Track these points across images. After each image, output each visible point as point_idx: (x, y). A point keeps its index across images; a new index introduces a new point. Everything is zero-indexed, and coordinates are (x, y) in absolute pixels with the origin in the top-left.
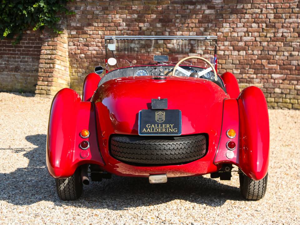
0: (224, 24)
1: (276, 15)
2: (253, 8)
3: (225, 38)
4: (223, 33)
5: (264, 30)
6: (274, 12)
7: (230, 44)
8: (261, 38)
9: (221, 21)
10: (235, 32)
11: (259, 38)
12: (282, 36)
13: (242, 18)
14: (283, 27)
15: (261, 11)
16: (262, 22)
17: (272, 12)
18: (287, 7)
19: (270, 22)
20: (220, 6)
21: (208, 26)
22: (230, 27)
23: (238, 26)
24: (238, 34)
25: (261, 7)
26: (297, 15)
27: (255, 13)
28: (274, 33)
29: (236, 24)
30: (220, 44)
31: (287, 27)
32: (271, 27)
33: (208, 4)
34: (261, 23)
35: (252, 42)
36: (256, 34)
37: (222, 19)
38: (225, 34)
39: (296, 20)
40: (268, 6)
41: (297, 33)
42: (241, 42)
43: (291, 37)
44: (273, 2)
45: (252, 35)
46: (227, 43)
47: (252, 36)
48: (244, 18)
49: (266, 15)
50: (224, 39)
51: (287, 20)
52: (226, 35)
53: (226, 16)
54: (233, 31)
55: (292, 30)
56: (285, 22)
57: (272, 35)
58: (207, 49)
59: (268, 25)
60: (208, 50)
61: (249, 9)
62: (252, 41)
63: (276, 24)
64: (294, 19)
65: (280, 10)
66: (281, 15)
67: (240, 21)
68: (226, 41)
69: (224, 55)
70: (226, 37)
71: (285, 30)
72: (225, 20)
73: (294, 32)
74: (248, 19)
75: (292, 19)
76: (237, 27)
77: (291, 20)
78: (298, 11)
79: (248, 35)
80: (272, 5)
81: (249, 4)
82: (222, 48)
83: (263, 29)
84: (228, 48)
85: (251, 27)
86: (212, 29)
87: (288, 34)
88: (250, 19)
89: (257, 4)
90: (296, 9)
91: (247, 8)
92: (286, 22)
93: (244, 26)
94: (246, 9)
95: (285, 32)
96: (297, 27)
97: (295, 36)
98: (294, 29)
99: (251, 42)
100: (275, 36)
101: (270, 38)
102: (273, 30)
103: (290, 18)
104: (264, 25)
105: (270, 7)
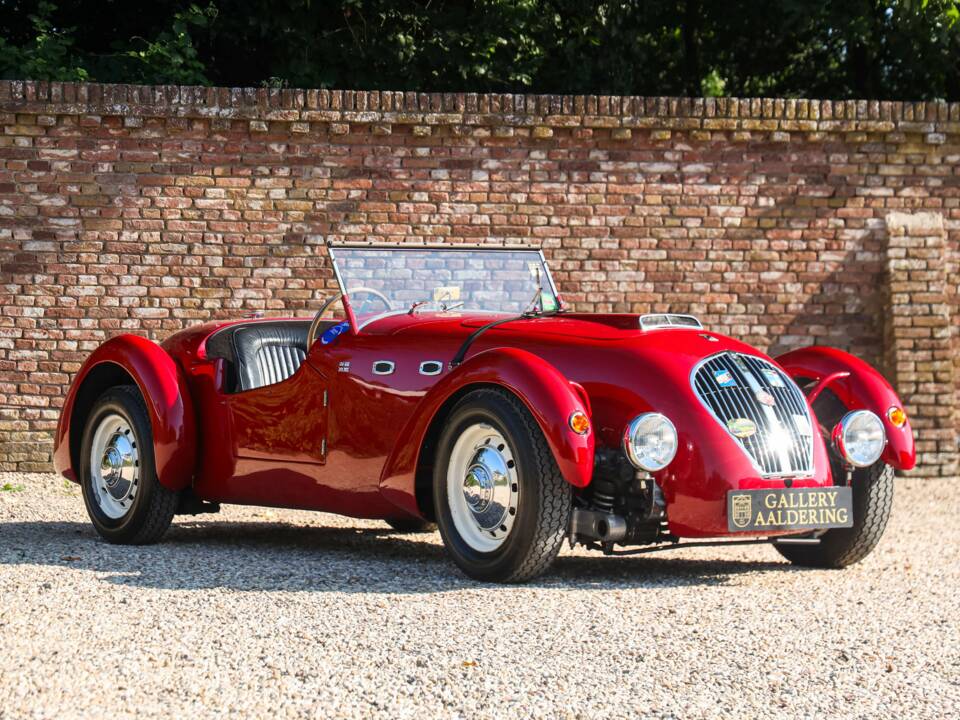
0: (83, 278)
1: (230, 258)
2: (167, 242)
3: (83, 311)
4: (74, 297)
5: (197, 291)
6: (224, 251)
7: (99, 324)
8: (187, 310)
9: (73, 268)
10: (112, 296)
11: (181, 310)
12: (244, 305)
13: (134, 264)
14: (245, 286)
15: (190, 250)
16: (191, 274)
17: (219, 251)
18: (259, 242)
19: (212, 273)
20: (72, 233)
21: (33, 280)
22: (99, 284)
23: (124, 282)
24: (120, 302)
25: (190, 241)
26: (283, 259)
27: (170, 253)
28: (223, 299)
29: (118, 277)
30: (68, 324)
31: (256, 287)
32: (216, 285)
33: (35, 228)
34: (188, 276)
35: (162, 320)
36: (174, 301)
37: (75, 265)
38: (85, 300)
39: (280, 270)
40: (209, 238)
41: (282, 299)
42: (130, 320)
43: (266, 308)
44: (222, 230)
45: (160, 303)
46: (87, 323)
47: (160, 306)
48: (142, 264)
49: (201, 258)
50: (80, 313)
51: (256, 271)
52: (86, 304)
53: (89, 256)
54: (107, 294)
55: (270, 293)
56: (252, 274)
57: (218, 305)
58: (27, 336)
59: (207, 281)
60: (32, 338)
61: (155, 243)
62: (161, 317)
63: (229, 279)
64: (275, 270)
65: (240, 250)
66: (242, 259)
67: (128, 270)
68: (87, 316)
69: (79, 349)
70: (87, 309)
71: (252, 293)
72: (84, 267)
73: (274, 297)
74: (154, 265)
75: (270, 269)
76: (119, 284)
77: (268, 272)
78: (287, 251)
79: (151, 304)
80: (220, 236)
81: (155, 230)
82: (75, 333)
83: (192, 289)
84: (92, 334)
85: (160, 285)
86: (45, 288)
87: (259, 302)
88: (159, 268)
89: (178, 232)
90: (281, 247)
91: (151, 240)
92: (255, 274)
93: (139, 283)
94: (148, 244)
95: (251, 298)
96: (282, 286)
97: (279, 307)
98: (274, 290)
99: (158, 319)
100: (223, 307)
101: (212, 310)
102: (221, 293)
103: (265, 265)
104: (197, 281)
105: (213, 241)
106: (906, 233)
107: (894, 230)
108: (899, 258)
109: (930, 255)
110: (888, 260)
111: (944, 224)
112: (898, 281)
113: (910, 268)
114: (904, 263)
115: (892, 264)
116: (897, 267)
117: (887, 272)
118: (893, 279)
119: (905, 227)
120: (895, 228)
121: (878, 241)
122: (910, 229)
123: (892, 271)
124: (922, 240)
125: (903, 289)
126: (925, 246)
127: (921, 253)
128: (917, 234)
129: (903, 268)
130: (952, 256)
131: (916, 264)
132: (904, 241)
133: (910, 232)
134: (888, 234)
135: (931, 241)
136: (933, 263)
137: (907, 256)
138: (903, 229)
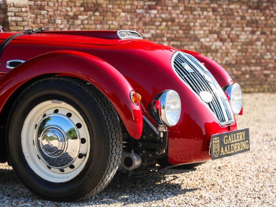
106: (14, 6)
107: (9, 5)
108: (12, 16)
109: (23, 15)
110: (7, 17)
111: (28, 3)
112: (12, 26)
113: (16, 20)
114: (14, 18)
115: (10, 18)
116: (12, 20)
117: (8, 22)
118: (10, 25)
119: (13, 3)
120: (9, 3)
121: (2, 9)
122: (15, 4)
123: (10, 21)
124: (20, 9)
125: (14, 29)
126: (22, 12)
127: (20, 14)
128: (18, 6)
129: (14, 20)
130: (31, 16)
131: (19, 19)
132: (13, 9)
133: (15, 6)
134: (7, 6)
135: (24, 9)
136: (25, 18)
137: (15, 16)
138: (12, 4)
